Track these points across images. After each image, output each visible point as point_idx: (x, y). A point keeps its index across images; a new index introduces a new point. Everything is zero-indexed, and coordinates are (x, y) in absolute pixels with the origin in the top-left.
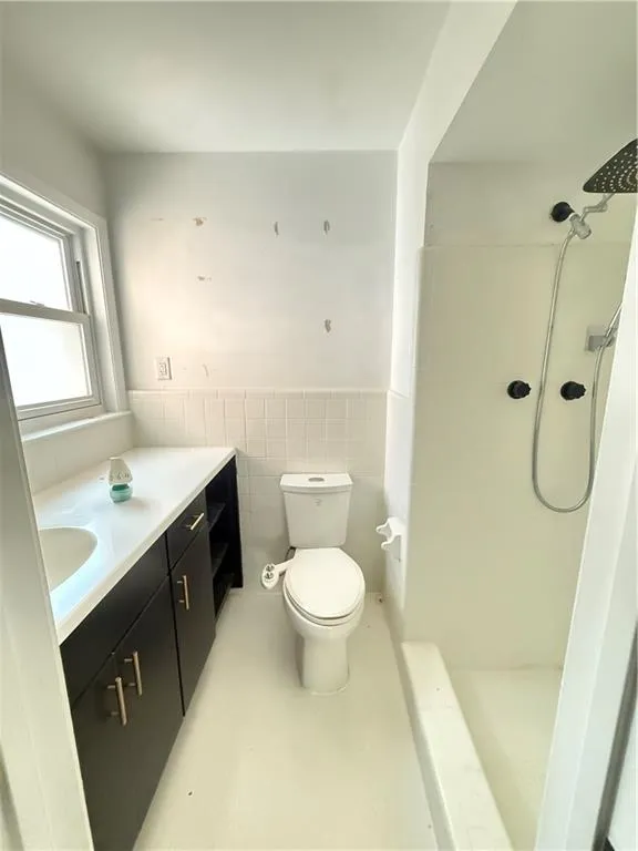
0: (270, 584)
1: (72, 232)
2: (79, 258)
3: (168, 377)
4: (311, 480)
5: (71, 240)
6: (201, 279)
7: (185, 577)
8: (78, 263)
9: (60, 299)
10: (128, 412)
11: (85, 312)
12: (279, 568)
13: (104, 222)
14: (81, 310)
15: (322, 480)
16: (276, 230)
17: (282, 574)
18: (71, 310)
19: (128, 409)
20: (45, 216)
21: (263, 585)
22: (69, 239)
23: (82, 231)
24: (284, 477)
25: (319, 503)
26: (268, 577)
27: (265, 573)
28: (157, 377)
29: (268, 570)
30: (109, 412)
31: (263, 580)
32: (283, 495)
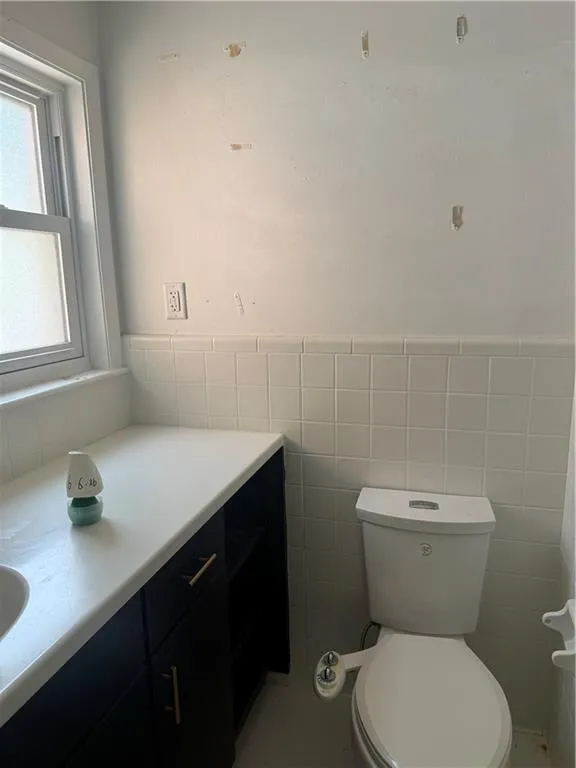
0: (330, 691)
1: (50, 92)
2: (58, 132)
3: (182, 314)
4: (414, 504)
5: (48, 106)
6: (236, 147)
7: (174, 669)
8: (57, 138)
9: (30, 199)
10: (124, 370)
11: (65, 215)
14: (59, 214)
15: (434, 506)
16: (365, 47)
18: (46, 213)
19: (124, 366)
20: (16, 72)
21: (318, 695)
22: (44, 103)
23: (64, 87)
24: (365, 494)
25: (427, 551)
26: (326, 677)
27: (320, 668)
28: (166, 316)
29: (328, 663)
30: (93, 368)
31: (317, 679)
32: (361, 529)
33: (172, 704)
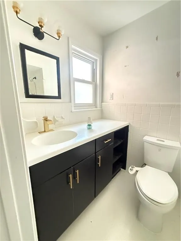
0: (132, 173)
1: (94, 61)
2: (95, 68)
3: (112, 99)
4: (157, 140)
6: (125, 66)
7: (100, 156)
9: (89, 79)
10: (101, 109)
12: (136, 169)
13: (102, 56)
14: (93, 81)
15: (163, 141)
17: (137, 171)
18: (91, 81)
21: (129, 173)
22: (93, 63)
23: (96, 60)
25: (160, 150)
26: (131, 170)
27: (130, 168)
28: (109, 99)
29: (132, 167)
30: (96, 108)
31: (129, 170)
32: (144, 143)
33: (99, 163)
